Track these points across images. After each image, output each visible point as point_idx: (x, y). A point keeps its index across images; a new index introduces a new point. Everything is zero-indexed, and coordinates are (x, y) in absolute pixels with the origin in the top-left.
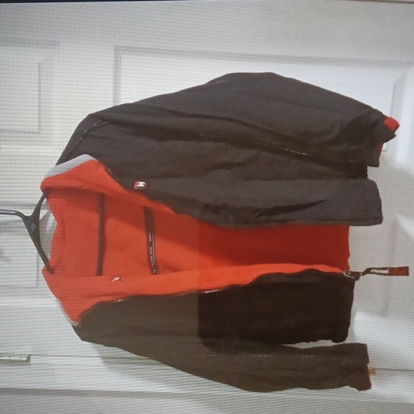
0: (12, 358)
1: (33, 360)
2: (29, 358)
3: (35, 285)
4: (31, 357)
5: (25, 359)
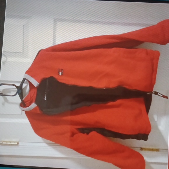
0: (11, 143)
1: (20, 144)
2: (18, 143)
3: (21, 114)
4: (19, 143)
5: (17, 143)
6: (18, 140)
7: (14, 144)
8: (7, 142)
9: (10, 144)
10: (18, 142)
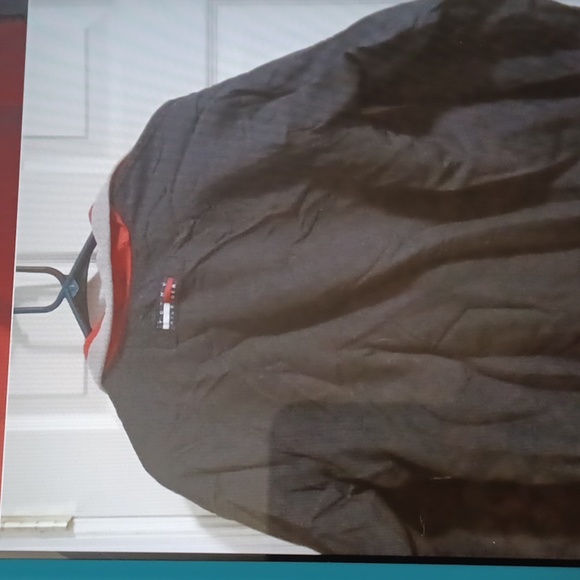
0: (42, 525)
1: (78, 527)
2: (71, 523)
3: (81, 391)
4: (75, 520)
5: (65, 525)
6: (70, 509)
7: (53, 529)
8: (22, 522)
9: (36, 528)
10: (73, 518)
